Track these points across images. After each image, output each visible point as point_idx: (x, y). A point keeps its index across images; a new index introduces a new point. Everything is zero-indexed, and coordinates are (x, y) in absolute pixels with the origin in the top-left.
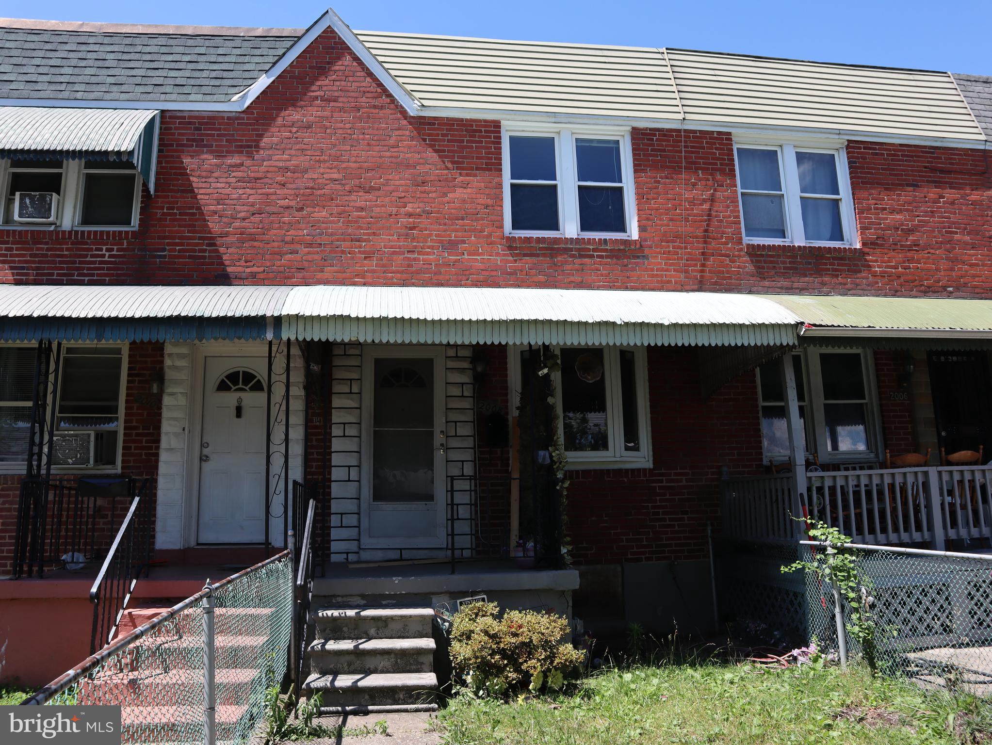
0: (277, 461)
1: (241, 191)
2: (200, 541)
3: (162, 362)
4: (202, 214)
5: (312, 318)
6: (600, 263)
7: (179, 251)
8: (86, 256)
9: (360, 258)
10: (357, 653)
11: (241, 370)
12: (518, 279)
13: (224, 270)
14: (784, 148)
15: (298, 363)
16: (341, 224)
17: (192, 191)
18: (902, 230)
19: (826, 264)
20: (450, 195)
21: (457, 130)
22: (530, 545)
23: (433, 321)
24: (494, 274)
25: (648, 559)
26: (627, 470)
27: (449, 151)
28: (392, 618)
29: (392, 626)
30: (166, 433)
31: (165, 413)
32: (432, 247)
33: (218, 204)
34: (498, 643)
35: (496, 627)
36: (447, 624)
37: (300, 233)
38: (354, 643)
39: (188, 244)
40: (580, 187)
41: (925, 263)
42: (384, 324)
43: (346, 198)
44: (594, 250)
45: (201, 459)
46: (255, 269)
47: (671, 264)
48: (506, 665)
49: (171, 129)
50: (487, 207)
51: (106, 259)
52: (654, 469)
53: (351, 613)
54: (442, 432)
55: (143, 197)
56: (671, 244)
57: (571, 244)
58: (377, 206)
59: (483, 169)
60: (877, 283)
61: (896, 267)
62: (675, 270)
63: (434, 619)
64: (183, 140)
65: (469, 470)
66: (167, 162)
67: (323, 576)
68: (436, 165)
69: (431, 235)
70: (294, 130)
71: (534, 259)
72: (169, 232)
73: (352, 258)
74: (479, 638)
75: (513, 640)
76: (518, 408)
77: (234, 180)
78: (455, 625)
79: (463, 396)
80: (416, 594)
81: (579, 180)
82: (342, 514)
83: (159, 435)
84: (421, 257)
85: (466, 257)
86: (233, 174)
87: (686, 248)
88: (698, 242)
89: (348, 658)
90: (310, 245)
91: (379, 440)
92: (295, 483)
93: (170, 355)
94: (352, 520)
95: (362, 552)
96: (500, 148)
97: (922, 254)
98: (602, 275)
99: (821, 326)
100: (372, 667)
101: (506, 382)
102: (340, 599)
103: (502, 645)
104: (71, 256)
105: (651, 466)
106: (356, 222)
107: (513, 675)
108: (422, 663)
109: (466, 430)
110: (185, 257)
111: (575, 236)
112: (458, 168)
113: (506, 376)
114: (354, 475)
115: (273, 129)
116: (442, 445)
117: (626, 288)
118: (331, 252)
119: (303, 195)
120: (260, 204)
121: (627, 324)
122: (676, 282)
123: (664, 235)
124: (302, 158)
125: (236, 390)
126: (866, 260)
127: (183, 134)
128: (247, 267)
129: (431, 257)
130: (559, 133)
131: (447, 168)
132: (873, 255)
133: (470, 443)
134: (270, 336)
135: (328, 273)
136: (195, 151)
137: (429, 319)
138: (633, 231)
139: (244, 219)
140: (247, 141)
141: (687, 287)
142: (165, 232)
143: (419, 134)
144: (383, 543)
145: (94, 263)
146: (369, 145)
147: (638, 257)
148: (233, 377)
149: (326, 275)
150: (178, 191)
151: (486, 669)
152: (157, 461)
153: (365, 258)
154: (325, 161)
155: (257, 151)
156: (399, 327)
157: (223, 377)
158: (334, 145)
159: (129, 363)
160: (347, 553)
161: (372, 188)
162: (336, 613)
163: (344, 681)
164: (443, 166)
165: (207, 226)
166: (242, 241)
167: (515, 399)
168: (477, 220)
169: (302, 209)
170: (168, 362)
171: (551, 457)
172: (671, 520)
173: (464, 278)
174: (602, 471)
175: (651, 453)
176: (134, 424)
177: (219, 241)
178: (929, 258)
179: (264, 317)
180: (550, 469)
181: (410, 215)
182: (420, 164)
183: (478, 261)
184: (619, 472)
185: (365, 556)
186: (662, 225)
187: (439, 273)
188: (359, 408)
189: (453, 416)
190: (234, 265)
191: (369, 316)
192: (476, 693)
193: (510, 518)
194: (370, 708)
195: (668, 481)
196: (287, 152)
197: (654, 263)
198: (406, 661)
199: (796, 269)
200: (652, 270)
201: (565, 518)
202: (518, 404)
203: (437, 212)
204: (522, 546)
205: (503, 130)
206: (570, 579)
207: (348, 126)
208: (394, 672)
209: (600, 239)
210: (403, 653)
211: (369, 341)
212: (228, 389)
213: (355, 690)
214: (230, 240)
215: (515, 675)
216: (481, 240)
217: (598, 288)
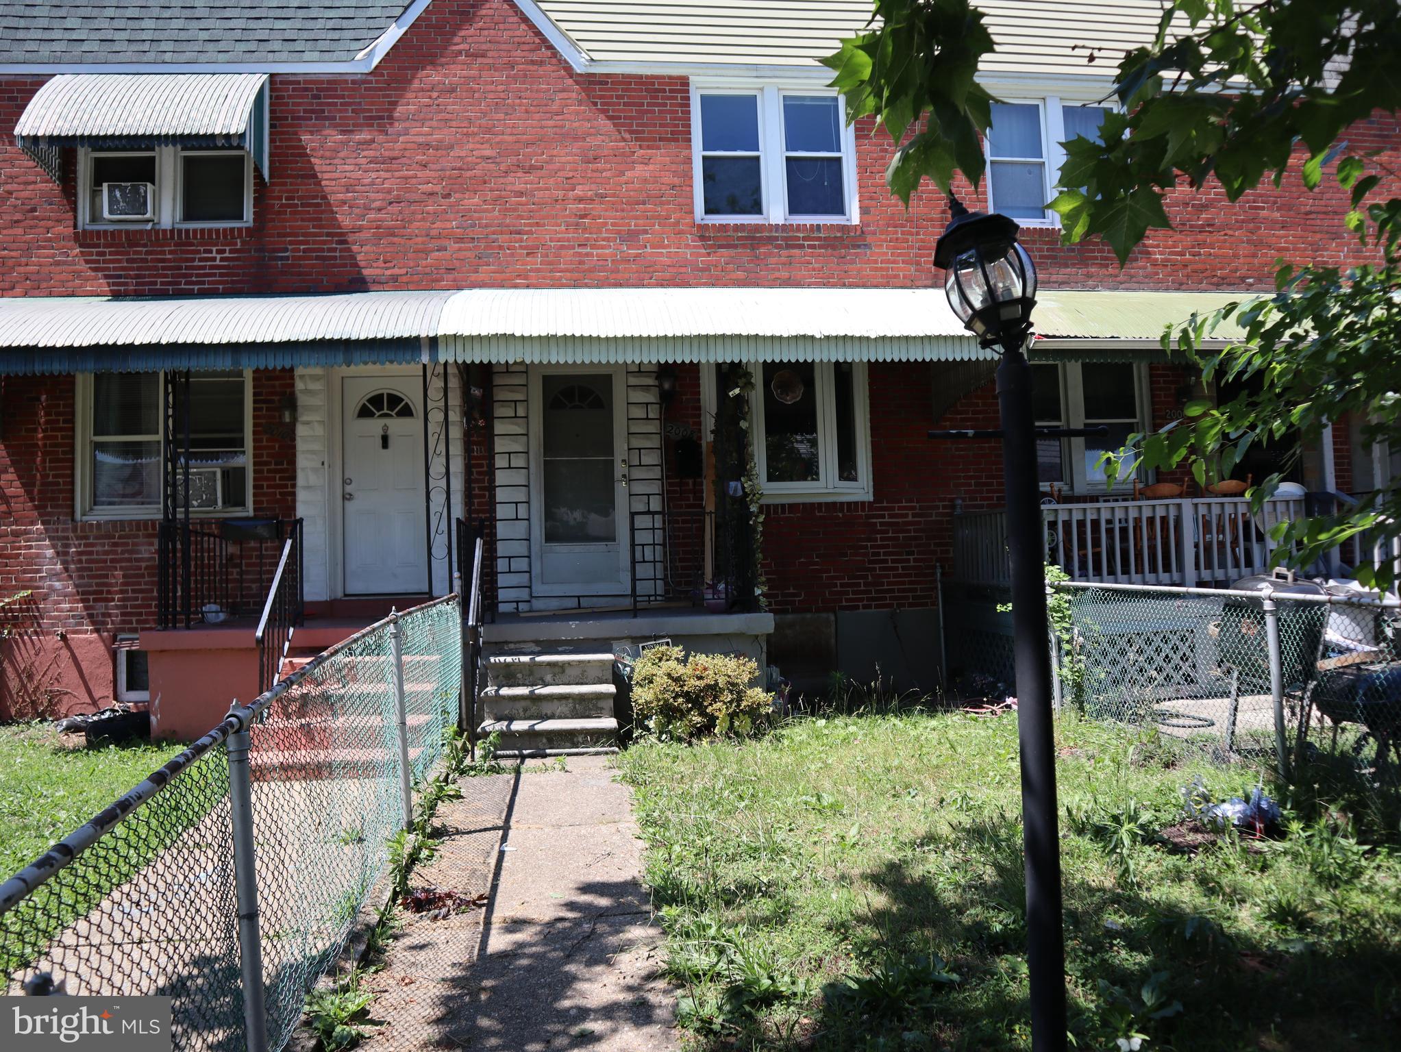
0: (438, 499)
1: (374, 175)
2: (348, 592)
3: (293, 385)
4: (329, 204)
5: (472, 338)
6: (812, 255)
7: (305, 251)
8: (193, 260)
9: (521, 255)
10: (533, 698)
11: (385, 392)
12: (711, 276)
13: (359, 273)
14: (1048, 101)
15: (454, 383)
16: (496, 213)
17: (315, 176)
18: (1193, 206)
19: (1093, 251)
20: (628, 174)
21: (635, 90)
22: (722, 586)
23: (607, 339)
24: (682, 270)
25: (865, 607)
26: (842, 504)
27: (625, 118)
28: (569, 663)
29: (569, 671)
30: (303, 469)
31: (301, 446)
32: (608, 239)
33: (348, 191)
34: (681, 686)
35: (680, 670)
36: (628, 669)
37: (448, 225)
38: (530, 689)
39: (315, 242)
40: (788, 159)
41: (1220, 248)
42: (553, 343)
43: (502, 180)
44: (804, 239)
45: (344, 498)
46: (396, 271)
47: (899, 255)
48: (691, 709)
49: (282, 97)
50: (674, 187)
51: (218, 262)
52: (875, 501)
53: (525, 659)
54: (624, 461)
55: (255, 184)
56: (899, 230)
57: (777, 231)
58: (539, 189)
59: (668, 140)
60: (1157, 274)
61: (1182, 254)
62: (903, 262)
63: (614, 664)
64: (299, 111)
65: (656, 505)
66: (281, 140)
67: (493, 622)
68: (610, 136)
69: (605, 224)
70: (435, 95)
71: (732, 251)
72: (290, 227)
73: (512, 255)
74: (661, 681)
75: (698, 683)
76: (712, 432)
77: (364, 161)
78: (637, 670)
79: (647, 419)
80: (595, 640)
81: (787, 150)
82: (510, 558)
83: (294, 471)
84: (595, 252)
85: (649, 250)
86: (363, 154)
87: (918, 233)
88: (933, 226)
89: (524, 703)
90: (461, 240)
91: (549, 470)
92: (458, 519)
93: (302, 377)
94: (522, 564)
95: (534, 601)
96: (689, 112)
97: (1216, 236)
98: (814, 269)
100: (549, 713)
101: (699, 400)
102: (512, 646)
103: (686, 688)
104: (175, 260)
105: (871, 499)
106: (515, 210)
107: (697, 719)
108: (602, 709)
109: (651, 458)
110: (311, 258)
111: (781, 222)
112: (637, 139)
113: (699, 393)
114: (522, 512)
115: (410, 95)
116: (624, 476)
117: (844, 286)
118: (486, 248)
119: (450, 178)
120: (398, 190)
121: (828, 338)
122: (905, 277)
123: (892, 218)
124: (446, 131)
125: (381, 416)
126: (1144, 245)
127: (299, 104)
128: (387, 269)
129: (607, 251)
130: (762, 89)
131: (624, 140)
132: (1154, 238)
133: (656, 473)
134: (425, 358)
135: (484, 273)
136: (314, 125)
137: (603, 336)
138: (854, 214)
139: (380, 210)
140: (377, 110)
141: (920, 283)
142: (285, 227)
143: (588, 96)
144: (558, 590)
145: (204, 268)
146: (527, 112)
147: (859, 247)
148: (377, 401)
149: (481, 276)
150: (297, 176)
151: (669, 713)
152: (294, 501)
153: (528, 254)
154: (475, 134)
155: (391, 124)
156: (570, 345)
157: (364, 401)
158: (485, 114)
159: (254, 387)
160: (517, 602)
161: (532, 167)
162: (509, 659)
163: (519, 726)
164: (619, 137)
165: (336, 219)
166: (378, 237)
167: (709, 423)
168: (662, 203)
169: (448, 196)
170: (299, 385)
171: (743, 488)
172: (893, 561)
173: (647, 276)
174: (812, 504)
175: (871, 483)
176: (265, 459)
177: (351, 238)
178: (1225, 241)
179: (417, 338)
180: (742, 501)
181: (580, 200)
182: (591, 135)
183: (663, 255)
184: (833, 506)
185: (537, 604)
186: (888, 206)
187: (616, 271)
188: (527, 435)
189: (636, 443)
190: (371, 267)
191: (535, 334)
192: (659, 739)
193: (703, 559)
194: (548, 751)
195: (891, 516)
196: (427, 123)
197: (878, 254)
198: (586, 705)
199: (1054, 257)
200: (876, 262)
201: (760, 556)
202: (713, 428)
203: (614, 196)
204: (713, 587)
205: (692, 88)
206: (764, 623)
207: (501, 88)
208: (572, 718)
209: (812, 226)
210: (582, 698)
211: (536, 362)
212: (371, 415)
213: (531, 734)
214: (364, 235)
215: (699, 719)
216: (667, 229)
217: (809, 285)
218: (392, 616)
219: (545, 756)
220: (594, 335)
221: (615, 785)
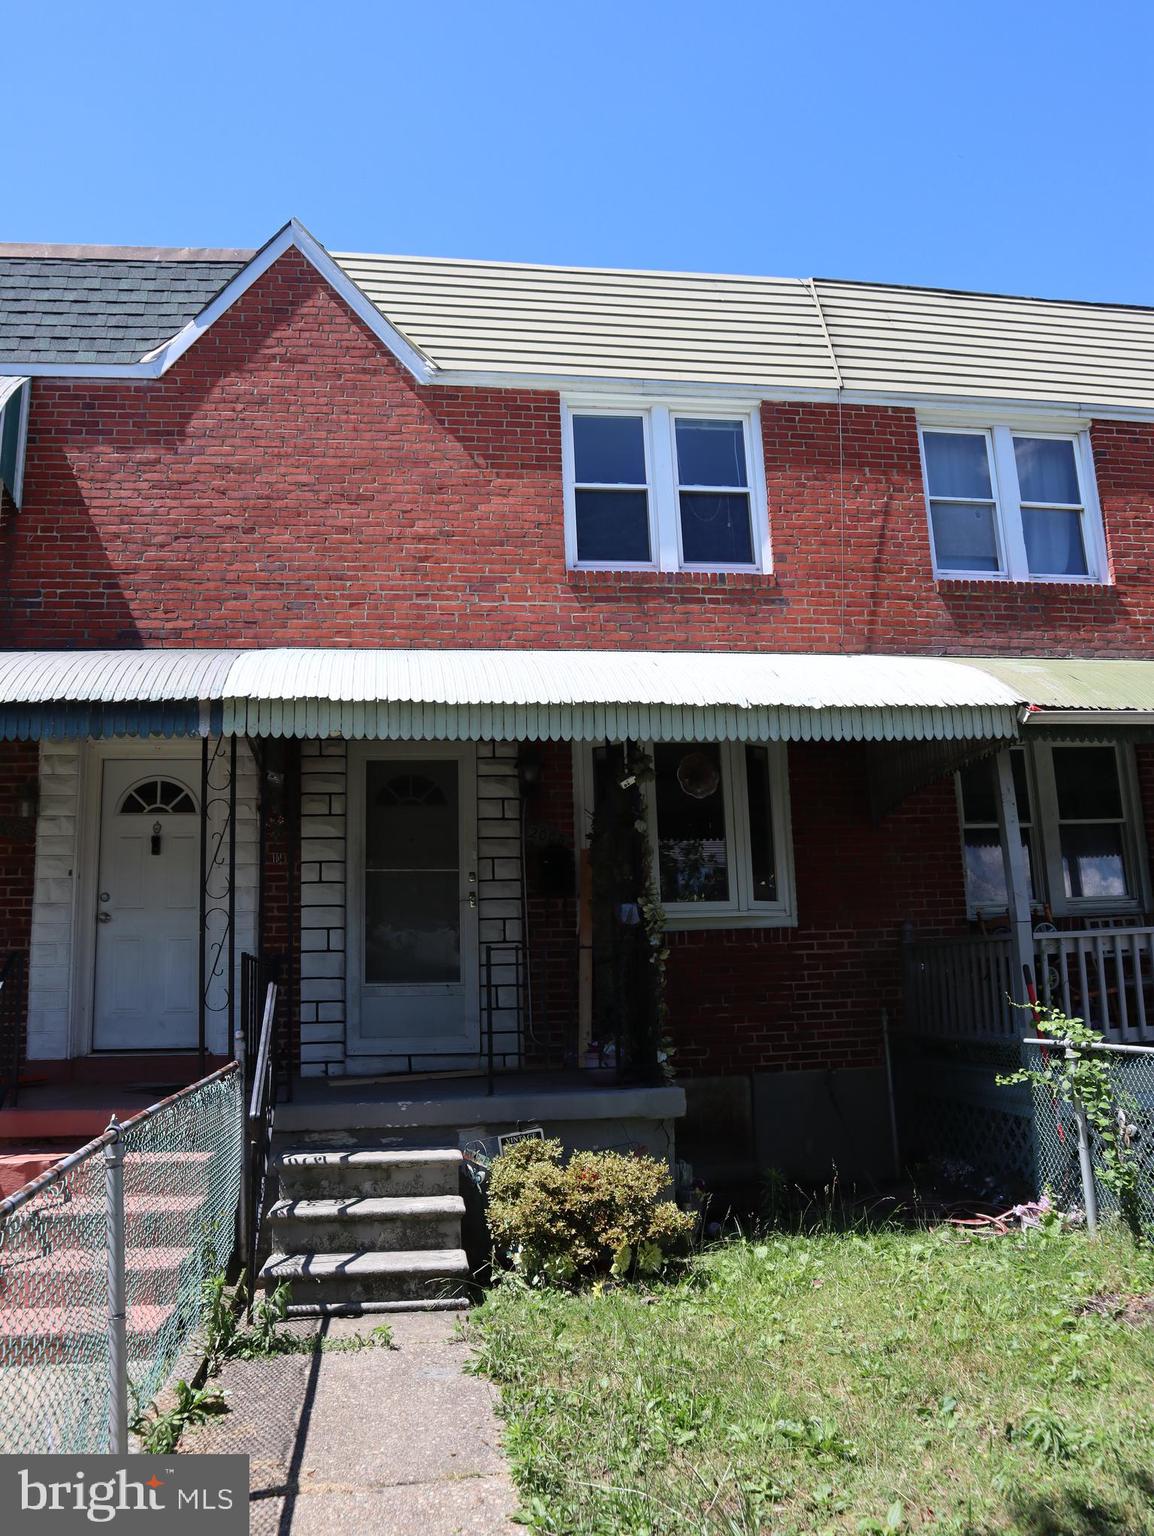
0: (217, 923)
1: (157, 503)
2: (97, 1046)
3: (36, 769)
4: (98, 538)
5: (269, 702)
6: (714, 611)
7: (62, 596)
9: (343, 606)
10: (343, 1220)
11: (159, 780)
12: (587, 636)
13: (131, 625)
14: (995, 431)
15: (248, 769)
16: (312, 553)
17: (81, 503)
19: (1060, 610)
20: (481, 507)
21: (492, 407)
22: (610, 1048)
23: (457, 706)
24: (551, 628)
25: (791, 1067)
26: (758, 930)
27: (479, 440)
28: (397, 1165)
29: (397, 1177)
30: (43, 880)
31: (41, 849)
32: (454, 588)
33: (122, 523)
34: (561, 1203)
35: (558, 1177)
36: (482, 1174)
37: (250, 566)
38: (339, 1205)
39: (76, 586)
40: (682, 494)
42: (382, 712)
43: (321, 513)
44: (705, 591)
45: (98, 920)
46: (180, 624)
47: (824, 613)
48: (574, 1237)
49: (46, 406)
50: (539, 525)
52: (800, 927)
53: (333, 1158)
54: (472, 874)
55: (4, 511)
56: (823, 582)
57: (669, 582)
58: (369, 525)
59: (534, 467)
60: (1139, 639)
62: (829, 622)
63: (461, 1167)
64: (66, 423)
65: (514, 932)
66: (41, 458)
67: (289, 1101)
68: (459, 461)
69: (452, 569)
70: (240, 407)
71: (614, 606)
72: (46, 566)
73: (331, 606)
74: (532, 1194)
75: (585, 1198)
76: (588, 836)
77: (145, 485)
78: (496, 1175)
79: (503, 818)
80: (433, 1128)
81: (681, 483)
82: (318, 1002)
83: (32, 882)
84: (438, 604)
85: (507, 602)
86: (145, 476)
87: (846, 586)
88: (865, 578)
89: (329, 1228)
90: (266, 586)
91: (373, 885)
92: (245, 956)
93: (48, 758)
94: (334, 1012)
95: (348, 1061)
96: (559, 434)
98: (717, 630)
99: (1053, 708)
100: (367, 1242)
101: (570, 795)
102: (316, 1137)
103: (568, 1206)
105: (795, 924)
106: (336, 550)
107: (584, 1252)
108: (445, 1236)
109: (508, 871)
110: (69, 606)
111: (675, 570)
112: (493, 466)
113: (571, 786)
114: (336, 941)
115: (207, 406)
116: (472, 894)
117: (755, 650)
118: (297, 596)
119: (254, 508)
120: (187, 521)
121: (756, 708)
122: (831, 640)
123: (813, 567)
124: (252, 450)
125: (151, 811)
126: (1121, 604)
127: (66, 415)
128: (168, 620)
129: (453, 603)
130: (649, 410)
131: (477, 466)
132: (1132, 595)
133: (515, 890)
134: (204, 730)
135: (293, 629)
136: (84, 441)
137: (451, 703)
138: (765, 561)
139: (162, 546)
140: (166, 424)
141: (848, 648)
142: (38, 566)
143: (433, 413)
144: (381, 1046)
146: (355, 429)
147: (773, 602)
148: (147, 791)
149: (290, 633)
150: (59, 503)
151: (544, 1244)
152: (29, 923)
153: (351, 605)
154: (288, 455)
155: (182, 441)
156: (405, 714)
157: (131, 791)
158: (302, 431)
160: (326, 1063)
161: (360, 497)
162: (310, 1158)
163: (324, 1264)
164: (471, 463)
165: (105, 557)
166: (159, 580)
167: (584, 823)
168: (523, 545)
169: (251, 530)
170: (45, 769)
171: (641, 913)
172: (826, 1006)
173: (505, 635)
174: (719, 931)
175: (795, 904)
177: (123, 581)
179: (195, 701)
180: (640, 931)
181: (420, 539)
182: (435, 459)
183: (525, 610)
184: (746, 934)
185: (354, 1066)
186: (808, 552)
187: (465, 628)
188: (344, 838)
189: (489, 850)
190: (148, 618)
191: (358, 698)
192: (528, 1281)
193: (577, 1006)
194: (365, 1305)
195: (822, 946)
196: (229, 441)
197: (799, 611)
198: (419, 1232)
199: (1014, 618)
200: (795, 621)
201: (663, 1006)
202: (589, 830)
203: (462, 534)
204: (597, 1050)
205: (563, 407)
206: (671, 1101)
207: (323, 400)
208: (401, 1249)
209: (714, 575)
210: (415, 1219)
211: (359, 736)
212: (139, 809)
213: (339, 1281)
214: (141, 577)
215: (588, 1252)
216: (530, 576)
217: (712, 649)
218: (109, 1133)
219: (359, 1314)
220: (440, 701)
221: (470, 1380)
